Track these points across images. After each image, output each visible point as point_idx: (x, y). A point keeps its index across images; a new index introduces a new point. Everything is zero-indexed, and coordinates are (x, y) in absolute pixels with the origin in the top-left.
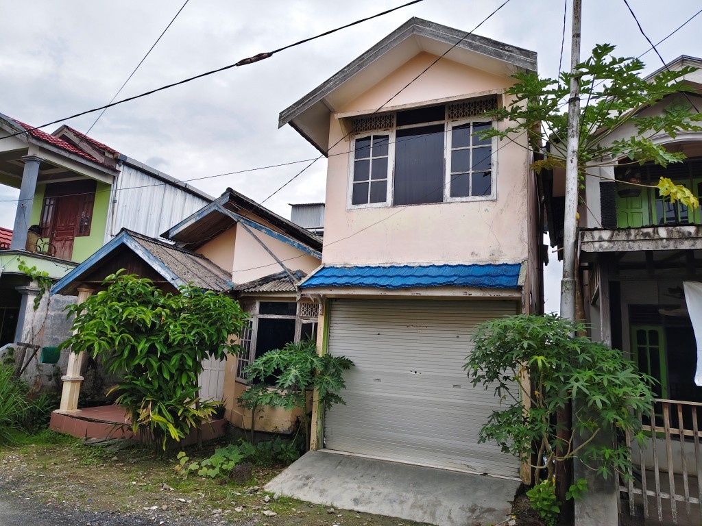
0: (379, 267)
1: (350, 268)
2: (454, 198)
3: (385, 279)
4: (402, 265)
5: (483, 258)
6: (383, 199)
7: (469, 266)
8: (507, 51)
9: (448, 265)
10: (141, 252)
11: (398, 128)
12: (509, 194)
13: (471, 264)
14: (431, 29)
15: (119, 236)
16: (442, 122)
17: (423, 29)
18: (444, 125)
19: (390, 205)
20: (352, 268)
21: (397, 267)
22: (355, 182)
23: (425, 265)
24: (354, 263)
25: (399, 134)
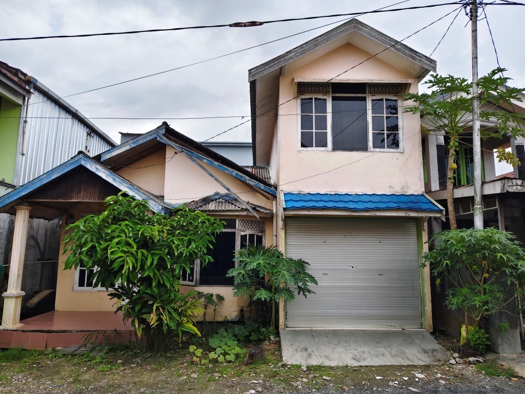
0: (326, 194)
1: (304, 194)
2: (375, 149)
3: (330, 202)
4: (344, 193)
5: (397, 190)
6: (325, 145)
7: (390, 195)
8: (418, 56)
9: (375, 194)
10: (105, 175)
11: (333, 95)
12: (411, 149)
13: (390, 194)
14: (367, 30)
15: (76, 159)
16: (365, 95)
17: (361, 29)
18: (366, 97)
19: (330, 150)
20: (306, 194)
21: (340, 195)
22: (302, 131)
23: (360, 194)
24: (306, 191)
25: (334, 99)
